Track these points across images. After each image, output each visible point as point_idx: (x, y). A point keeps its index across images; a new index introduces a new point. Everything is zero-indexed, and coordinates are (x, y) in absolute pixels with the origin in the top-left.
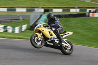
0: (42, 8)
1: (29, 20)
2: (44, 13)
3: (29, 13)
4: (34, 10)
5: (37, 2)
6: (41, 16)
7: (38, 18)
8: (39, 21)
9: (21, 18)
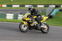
0: (54, 5)
1: (45, 13)
2: (55, 8)
3: (46, 8)
4: (49, 6)
5: (51, 1)
6: (53, 10)
7: (51, 11)
8: (52, 13)
9: (40, 11)
